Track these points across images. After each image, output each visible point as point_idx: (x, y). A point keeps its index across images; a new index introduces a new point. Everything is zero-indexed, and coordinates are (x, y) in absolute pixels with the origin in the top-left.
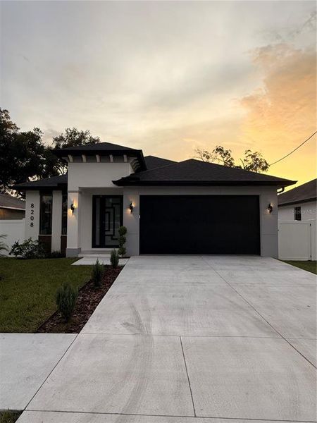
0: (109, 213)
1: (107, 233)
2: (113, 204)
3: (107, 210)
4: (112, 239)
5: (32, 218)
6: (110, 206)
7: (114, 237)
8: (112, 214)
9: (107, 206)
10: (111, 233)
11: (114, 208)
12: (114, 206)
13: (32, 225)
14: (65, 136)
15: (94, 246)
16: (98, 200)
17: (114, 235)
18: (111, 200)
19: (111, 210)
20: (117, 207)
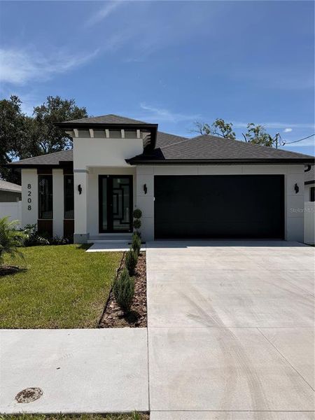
0: (117, 194)
1: (115, 217)
2: (121, 185)
3: (115, 192)
4: (121, 223)
5: (29, 201)
6: (118, 187)
7: (123, 221)
8: (120, 196)
9: (114, 187)
10: (120, 216)
11: (123, 190)
12: (123, 187)
13: (30, 208)
14: (46, 106)
15: (101, 230)
16: (105, 181)
17: (123, 219)
18: (119, 181)
19: (120, 192)
20: (126, 188)
